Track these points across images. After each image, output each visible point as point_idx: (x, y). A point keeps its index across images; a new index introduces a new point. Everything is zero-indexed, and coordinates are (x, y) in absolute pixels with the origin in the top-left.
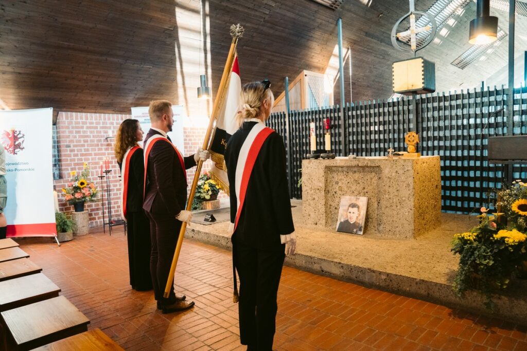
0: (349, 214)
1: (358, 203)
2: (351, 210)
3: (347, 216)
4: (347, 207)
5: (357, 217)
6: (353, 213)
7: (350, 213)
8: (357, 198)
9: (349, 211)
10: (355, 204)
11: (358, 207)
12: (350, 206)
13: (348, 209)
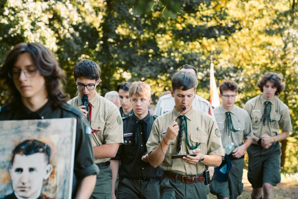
0: (16, 177)
1: (43, 139)
2: (21, 160)
3: (11, 183)
4: (9, 153)
5: (46, 183)
6: (31, 170)
7: (20, 170)
8: (39, 124)
9: (16, 165)
10: (34, 141)
11: (47, 151)
12: (17, 150)
13: (12, 161)
